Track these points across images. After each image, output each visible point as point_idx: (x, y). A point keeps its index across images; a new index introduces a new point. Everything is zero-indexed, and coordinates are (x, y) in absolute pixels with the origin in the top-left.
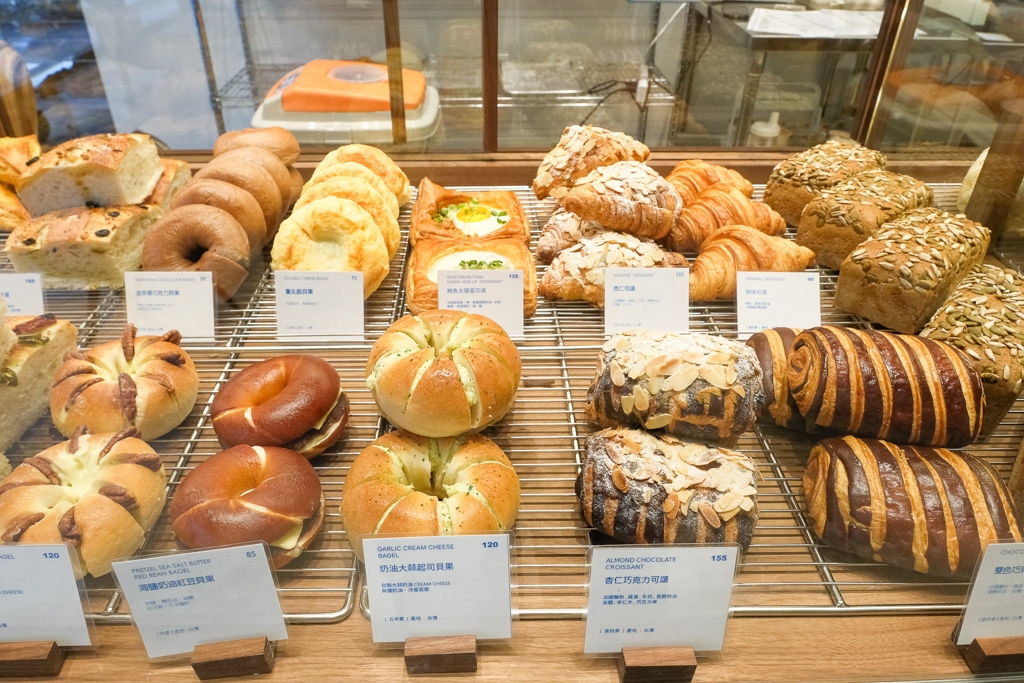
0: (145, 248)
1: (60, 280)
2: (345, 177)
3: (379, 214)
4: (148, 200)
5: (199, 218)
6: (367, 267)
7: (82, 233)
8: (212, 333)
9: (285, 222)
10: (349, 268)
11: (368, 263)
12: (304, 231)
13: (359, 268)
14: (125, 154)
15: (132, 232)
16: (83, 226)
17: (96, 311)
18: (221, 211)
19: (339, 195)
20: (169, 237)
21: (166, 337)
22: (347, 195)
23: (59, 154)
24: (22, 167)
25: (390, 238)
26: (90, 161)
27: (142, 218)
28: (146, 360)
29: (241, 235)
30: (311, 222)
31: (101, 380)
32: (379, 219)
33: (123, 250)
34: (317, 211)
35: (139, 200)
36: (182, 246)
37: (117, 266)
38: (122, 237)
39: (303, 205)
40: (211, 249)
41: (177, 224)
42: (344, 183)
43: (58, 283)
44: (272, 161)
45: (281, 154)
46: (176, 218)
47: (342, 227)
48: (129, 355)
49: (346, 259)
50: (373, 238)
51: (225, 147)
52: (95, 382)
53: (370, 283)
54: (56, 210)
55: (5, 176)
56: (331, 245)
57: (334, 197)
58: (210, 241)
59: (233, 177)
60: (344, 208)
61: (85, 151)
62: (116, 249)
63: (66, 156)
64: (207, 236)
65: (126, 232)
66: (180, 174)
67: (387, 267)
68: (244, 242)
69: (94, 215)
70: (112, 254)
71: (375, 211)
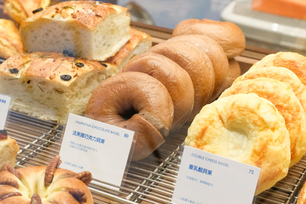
0: (92, 98)
1: (25, 106)
2: (272, 80)
3: (293, 119)
4: (110, 60)
5: (140, 85)
6: (266, 165)
7: (52, 74)
8: (119, 184)
9: (207, 106)
10: (250, 162)
11: (269, 162)
12: (220, 118)
13: (259, 164)
14: (103, 20)
15: (89, 82)
16: (54, 68)
17: (41, 138)
18: (160, 83)
19: (261, 94)
20: (112, 94)
21: (80, 175)
22: (269, 96)
23: (57, 9)
24: (30, 13)
25: (297, 144)
26: (76, 19)
27: (100, 73)
28: (58, 190)
29: (169, 107)
30: (229, 112)
31: (20, 195)
32: (292, 125)
33: (77, 95)
34: (237, 103)
35: (103, 58)
36: (120, 104)
37: (68, 106)
38: (79, 85)
39: (228, 95)
40: (141, 113)
41: (121, 85)
42: (269, 85)
43: (23, 108)
44: (217, 51)
45: (226, 47)
46: (122, 80)
47: (255, 123)
48: (48, 181)
49: (250, 152)
50: (280, 140)
51: (182, 31)
52: (15, 195)
53: (265, 181)
54: (42, 51)
55: (19, 17)
56: (241, 136)
57: (256, 95)
58: (142, 105)
59: (179, 57)
60: (261, 106)
61: (76, 11)
62: (72, 93)
63: (61, 12)
64: (141, 102)
65: (84, 81)
66: (142, 44)
67: (286, 171)
68: (170, 114)
69: (66, 62)
70: (67, 96)
71: (290, 117)
